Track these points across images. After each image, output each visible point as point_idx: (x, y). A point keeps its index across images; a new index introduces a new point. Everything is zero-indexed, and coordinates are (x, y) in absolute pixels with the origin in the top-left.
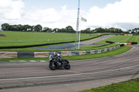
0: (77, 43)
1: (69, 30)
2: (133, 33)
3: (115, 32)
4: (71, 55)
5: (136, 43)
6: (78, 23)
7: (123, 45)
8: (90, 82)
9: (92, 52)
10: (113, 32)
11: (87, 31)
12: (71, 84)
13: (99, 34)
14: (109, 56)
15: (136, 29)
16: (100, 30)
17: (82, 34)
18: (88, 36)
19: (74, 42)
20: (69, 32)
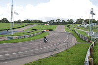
0: (11, 31)
1: (5, 21)
2: (50, 23)
3: (38, 23)
4: (7, 39)
5: (52, 30)
6: (12, 16)
7: (43, 32)
8: (23, 59)
9: (23, 37)
10: (36, 22)
11: (18, 22)
12: (9, 62)
13: (27, 24)
14: (35, 39)
15: (52, 21)
16: (27, 21)
17: (15, 24)
18: (19, 25)
19: (9, 29)
20: (5, 22)
